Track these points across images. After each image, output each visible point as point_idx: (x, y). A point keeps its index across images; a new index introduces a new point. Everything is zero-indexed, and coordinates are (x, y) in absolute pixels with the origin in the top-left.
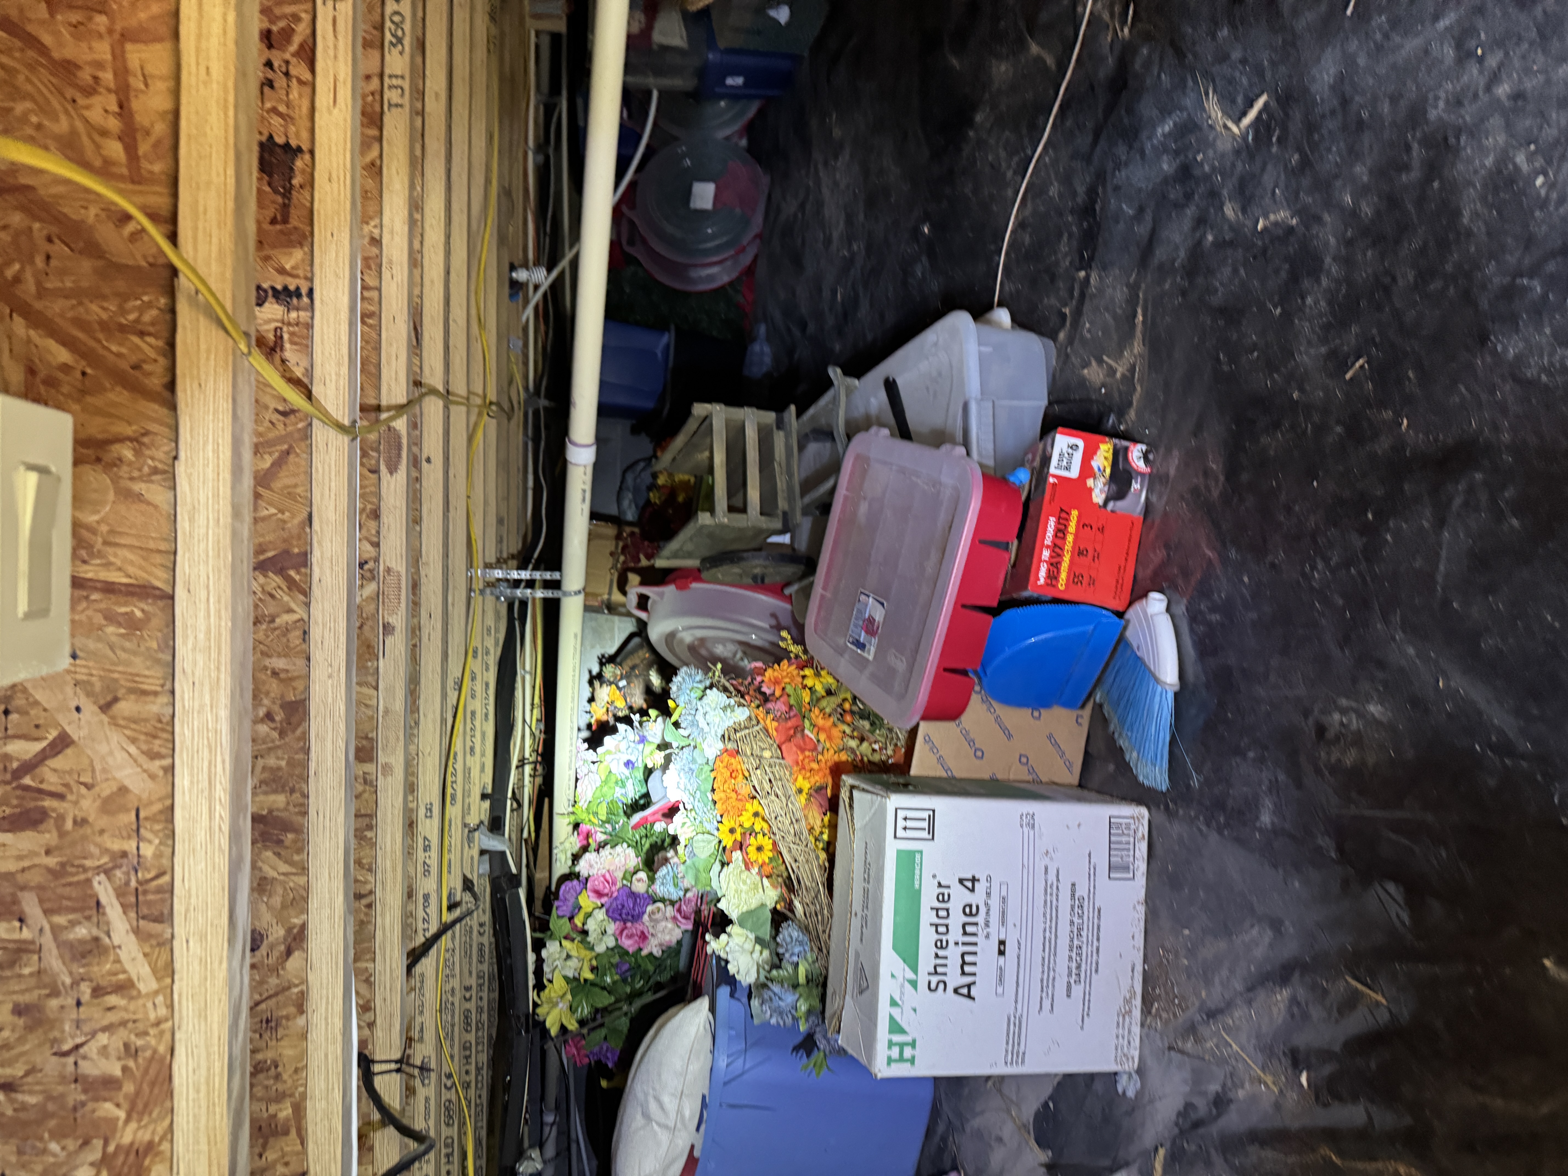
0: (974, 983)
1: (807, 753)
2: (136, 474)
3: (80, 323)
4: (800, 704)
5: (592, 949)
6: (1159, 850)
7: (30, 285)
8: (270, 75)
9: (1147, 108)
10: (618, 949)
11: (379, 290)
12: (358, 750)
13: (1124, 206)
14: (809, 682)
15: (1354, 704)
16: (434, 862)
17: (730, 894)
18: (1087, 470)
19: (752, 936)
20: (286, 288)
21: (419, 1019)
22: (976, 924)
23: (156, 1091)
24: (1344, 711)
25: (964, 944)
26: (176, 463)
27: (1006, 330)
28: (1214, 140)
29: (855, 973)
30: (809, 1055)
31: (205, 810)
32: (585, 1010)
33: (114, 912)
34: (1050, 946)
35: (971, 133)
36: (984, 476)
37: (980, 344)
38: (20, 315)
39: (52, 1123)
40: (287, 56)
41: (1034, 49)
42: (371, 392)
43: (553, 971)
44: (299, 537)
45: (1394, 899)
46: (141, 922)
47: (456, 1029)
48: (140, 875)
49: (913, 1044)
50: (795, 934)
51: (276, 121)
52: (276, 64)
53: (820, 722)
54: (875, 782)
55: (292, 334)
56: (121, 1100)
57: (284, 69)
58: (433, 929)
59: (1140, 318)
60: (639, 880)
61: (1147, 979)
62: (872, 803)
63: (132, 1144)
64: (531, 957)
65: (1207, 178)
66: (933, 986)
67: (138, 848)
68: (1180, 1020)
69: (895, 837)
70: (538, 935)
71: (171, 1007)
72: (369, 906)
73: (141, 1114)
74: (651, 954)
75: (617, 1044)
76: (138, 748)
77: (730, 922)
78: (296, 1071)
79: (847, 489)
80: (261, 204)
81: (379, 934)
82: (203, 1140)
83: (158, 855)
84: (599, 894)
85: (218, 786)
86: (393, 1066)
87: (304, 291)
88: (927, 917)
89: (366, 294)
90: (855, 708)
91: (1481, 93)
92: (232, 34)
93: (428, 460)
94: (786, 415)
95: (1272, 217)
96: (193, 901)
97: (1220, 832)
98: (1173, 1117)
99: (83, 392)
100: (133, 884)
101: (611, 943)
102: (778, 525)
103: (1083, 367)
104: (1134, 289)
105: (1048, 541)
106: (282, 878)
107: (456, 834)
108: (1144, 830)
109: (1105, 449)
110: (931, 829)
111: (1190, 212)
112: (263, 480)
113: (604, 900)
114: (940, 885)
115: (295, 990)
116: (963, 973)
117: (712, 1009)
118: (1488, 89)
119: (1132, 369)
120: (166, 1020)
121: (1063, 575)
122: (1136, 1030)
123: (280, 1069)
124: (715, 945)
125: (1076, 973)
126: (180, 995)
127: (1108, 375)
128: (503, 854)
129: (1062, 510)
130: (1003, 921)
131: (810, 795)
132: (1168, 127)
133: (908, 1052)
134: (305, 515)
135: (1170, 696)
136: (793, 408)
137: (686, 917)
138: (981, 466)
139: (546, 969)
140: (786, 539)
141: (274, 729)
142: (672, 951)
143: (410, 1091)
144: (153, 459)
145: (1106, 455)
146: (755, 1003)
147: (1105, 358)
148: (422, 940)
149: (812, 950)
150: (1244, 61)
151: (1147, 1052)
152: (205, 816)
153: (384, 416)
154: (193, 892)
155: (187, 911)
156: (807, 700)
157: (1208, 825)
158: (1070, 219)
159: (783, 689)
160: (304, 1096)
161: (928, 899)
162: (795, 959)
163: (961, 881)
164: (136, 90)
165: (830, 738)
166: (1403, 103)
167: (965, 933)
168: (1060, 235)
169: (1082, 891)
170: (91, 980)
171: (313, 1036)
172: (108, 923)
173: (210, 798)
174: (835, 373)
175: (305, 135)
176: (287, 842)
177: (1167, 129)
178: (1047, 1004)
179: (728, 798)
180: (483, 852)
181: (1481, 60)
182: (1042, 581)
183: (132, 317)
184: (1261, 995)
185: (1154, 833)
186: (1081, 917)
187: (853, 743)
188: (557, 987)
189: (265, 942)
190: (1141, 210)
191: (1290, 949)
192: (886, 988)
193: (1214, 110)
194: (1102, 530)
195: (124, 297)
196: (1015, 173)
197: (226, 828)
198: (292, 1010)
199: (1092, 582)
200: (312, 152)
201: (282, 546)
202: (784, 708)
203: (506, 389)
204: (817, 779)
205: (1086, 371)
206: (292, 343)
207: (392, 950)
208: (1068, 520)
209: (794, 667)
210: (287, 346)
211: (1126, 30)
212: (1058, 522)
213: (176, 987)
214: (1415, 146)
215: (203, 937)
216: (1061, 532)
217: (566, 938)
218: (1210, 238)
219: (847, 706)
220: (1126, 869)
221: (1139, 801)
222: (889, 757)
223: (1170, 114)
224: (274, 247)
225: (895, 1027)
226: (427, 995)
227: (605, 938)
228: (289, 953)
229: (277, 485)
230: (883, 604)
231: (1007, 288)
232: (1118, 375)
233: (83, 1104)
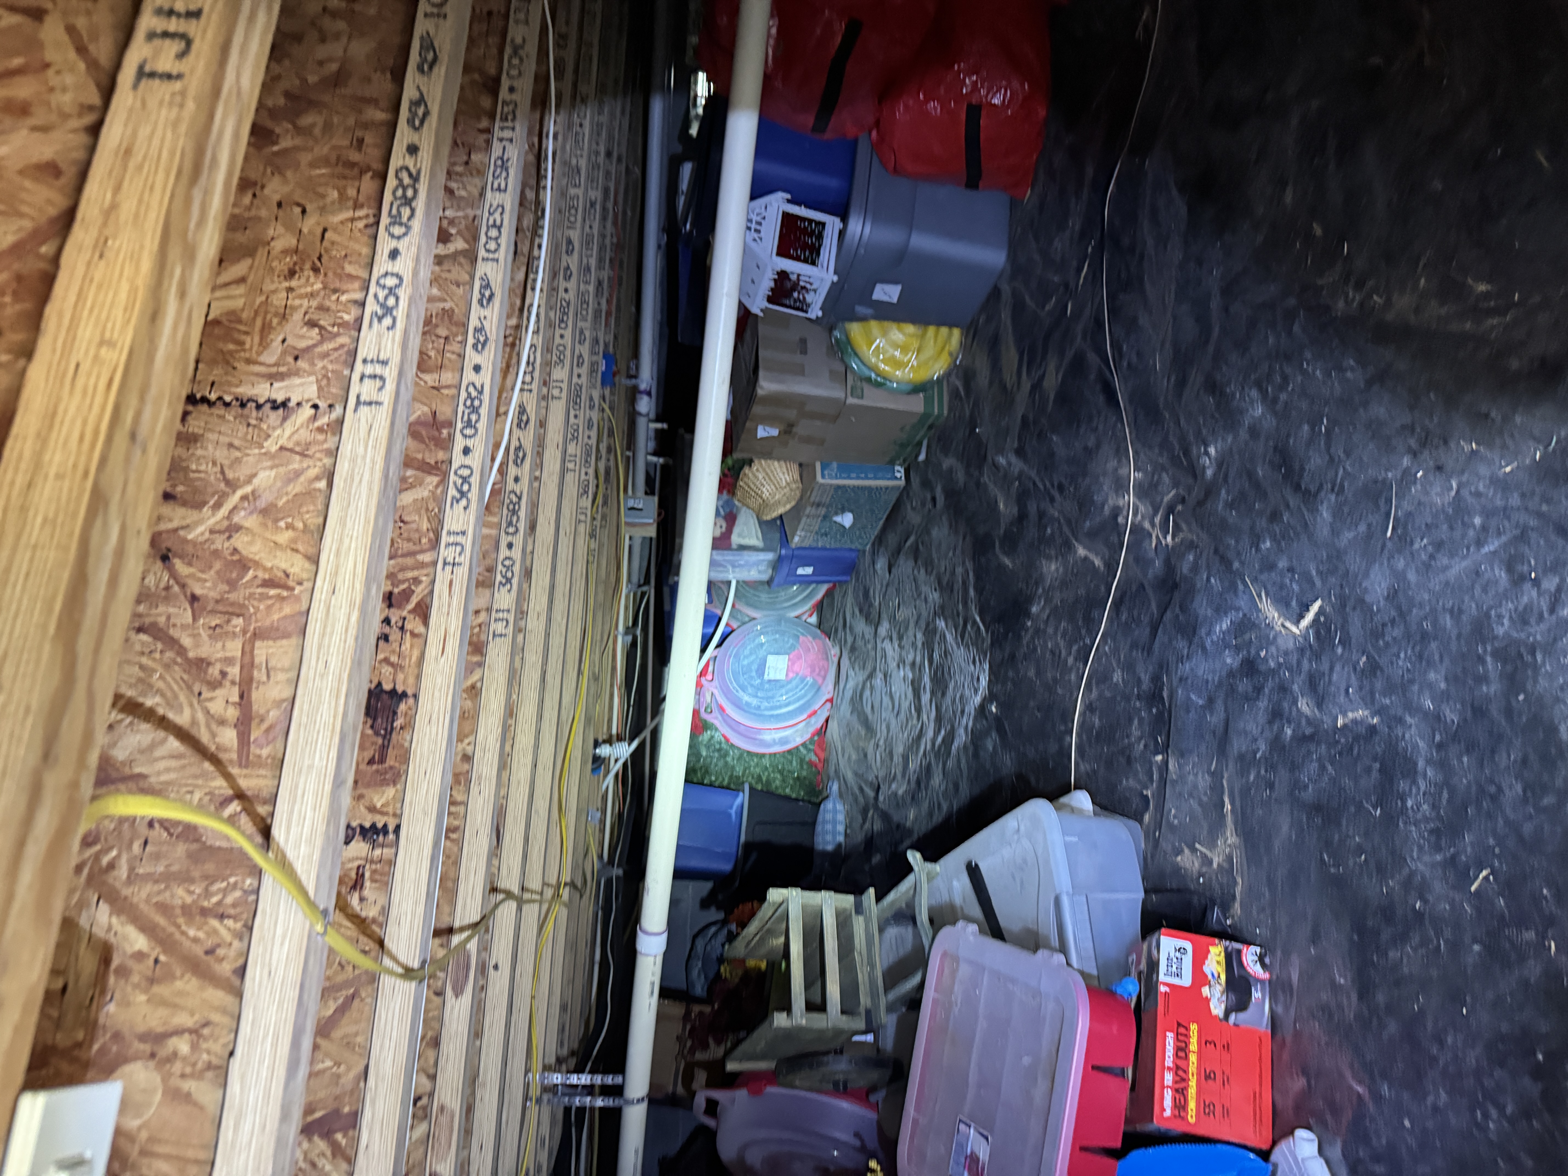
2: (188, 1070)
3: (164, 908)
7: (122, 872)
8: (387, 630)
9: (1202, 607)
11: (466, 804)
13: (1193, 697)
18: (1200, 978)
20: (373, 826)
26: (232, 1060)
27: (1089, 817)
28: (1275, 638)
35: (1029, 624)
36: (1090, 989)
37: (1065, 833)
38: (106, 901)
40: (404, 613)
41: (1081, 552)
42: (446, 909)
44: (352, 1092)
51: (387, 670)
52: (393, 622)
55: (374, 872)
57: (400, 624)
59: (1228, 806)
65: (1273, 672)
79: (936, 990)
80: (362, 748)
87: (391, 828)
89: (453, 809)
91: (1546, 615)
92: (352, 632)
93: (496, 967)
94: (864, 897)
95: (1350, 715)
99: (152, 981)
102: (861, 1025)
103: (1177, 855)
104: (1216, 776)
105: (1169, 1062)
109: (1216, 953)
111: (1263, 704)
112: (324, 1029)
118: (1552, 610)
119: (1230, 859)
121: (1192, 1105)
127: (1203, 864)
129: (1179, 1025)
132: (1225, 624)
134: (361, 1067)
136: (872, 891)
138: (1082, 973)
140: (870, 1038)
144: (208, 1052)
145: (1218, 959)
147: (1197, 846)
150: (1291, 570)
153: (456, 939)
158: (1138, 704)
164: (259, 682)
166: (1464, 618)
168: (1130, 720)
174: (914, 857)
175: (411, 680)
177: (1224, 627)
181: (1536, 583)
182: (1168, 1113)
183: (215, 900)
190: (1211, 701)
193: (1270, 611)
194: (1227, 1047)
195: (210, 879)
196: (1076, 659)
199: (1226, 1112)
200: (416, 696)
201: (331, 1106)
203: (580, 862)
205: (1179, 858)
206: (373, 880)
208: (1187, 1036)
210: (367, 884)
211: (1169, 538)
212: (1177, 1039)
214: (1489, 659)
216: (1182, 1050)
218: (1289, 732)
223: (1226, 613)
224: (368, 785)
229: (337, 1034)
230: (987, 1139)
231: (1082, 767)
232: (1215, 865)
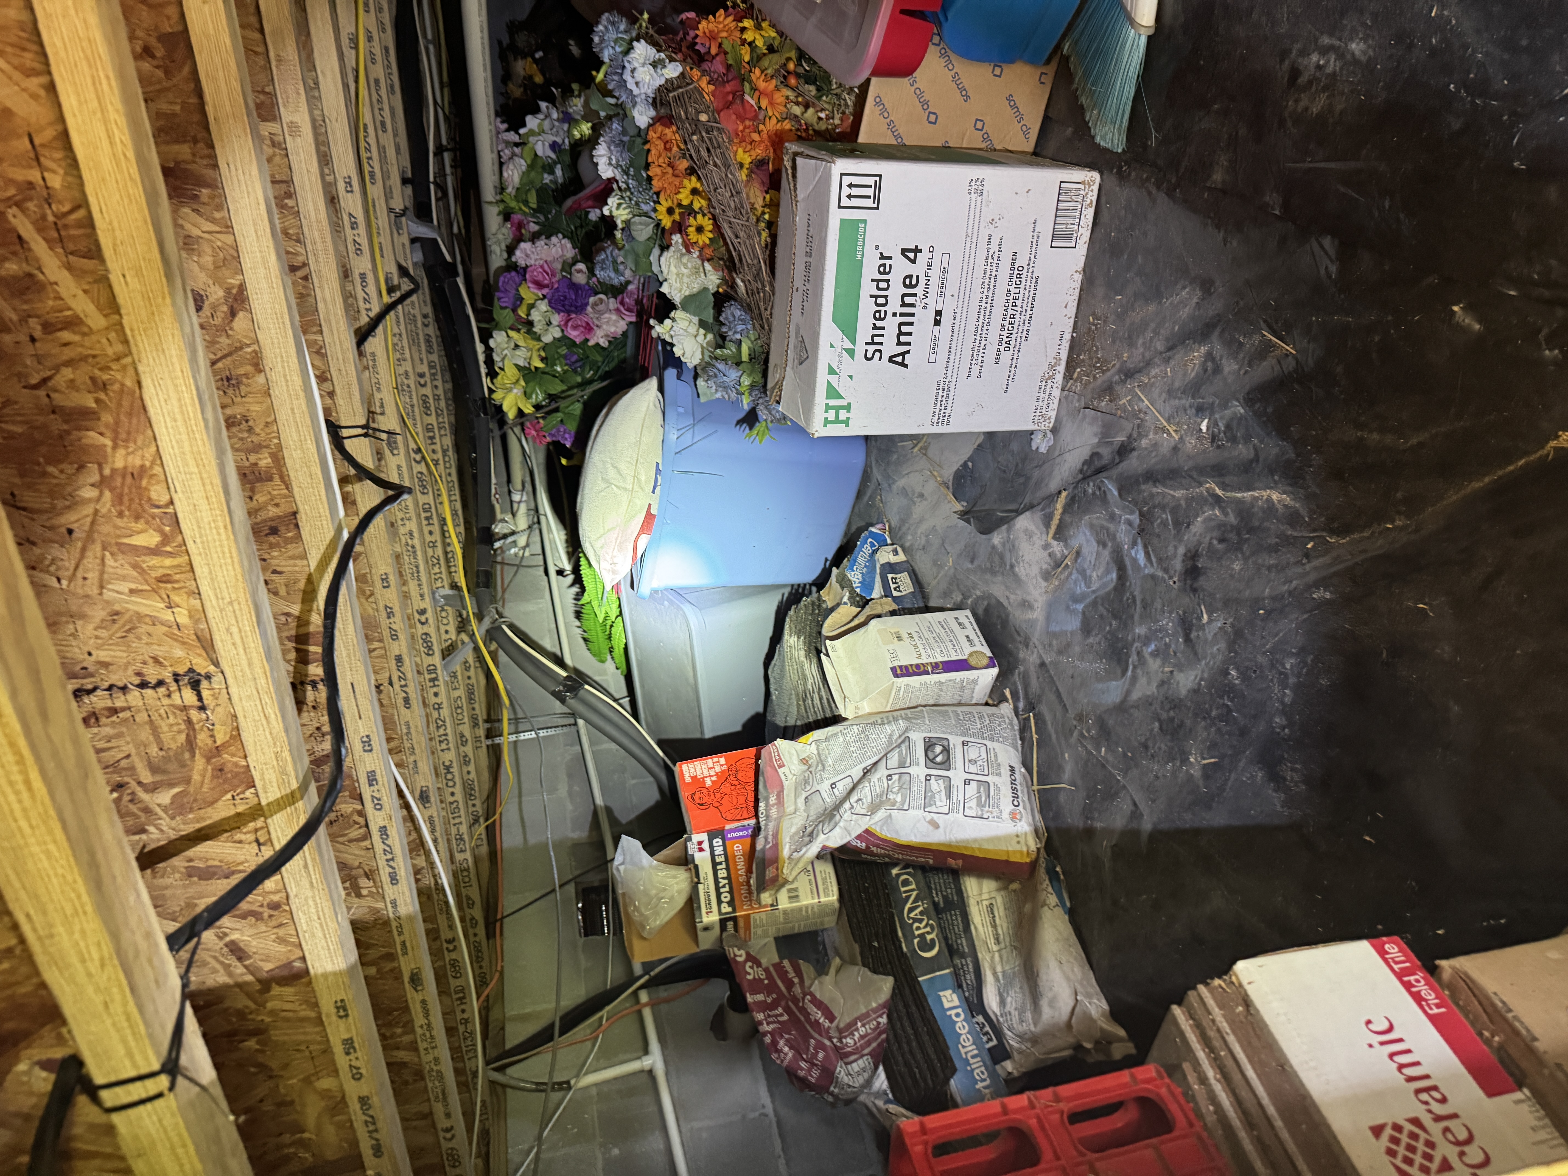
0: (908, 352)
1: (747, 123)
4: (739, 60)
5: (538, 338)
6: (1105, 217)
10: (564, 340)
12: (258, 106)
14: (749, 36)
15: (1337, 43)
16: (364, 241)
17: (672, 278)
19: (696, 320)
21: (377, 396)
22: (915, 295)
23: (134, 421)
24: (1324, 51)
25: (902, 315)
29: (795, 346)
30: (751, 428)
31: (104, 136)
32: (539, 396)
33: (39, 246)
34: (984, 315)
39: (43, 450)
43: (503, 360)
45: (1326, 253)
46: (71, 257)
47: (416, 409)
48: (54, 207)
49: (848, 408)
50: (738, 313)
53: (762, 85)
54: (820, 148)
56: (103, 430)
58: (376, 309)
60: (579, 271)
61: (1074, 346)
62: (817, 170)
63: (125, 468)
64: (480, 348)
66: (869, 355)
67: (44, 179)
68: (1099, 381)
69: (840, 207)
70: (483, 325)
71: (126, 342)
72: (306, 278)
73: (126, 441)
74: (598, 344)
75: (572, 427)
76: (8, 62)
77: (672, 306)
78: (267, 424)
81: (321, 306)
82: (192, 463)
83: (68, 187)
84: (539, 285)
85: (110, 107)
86: (360, 431)
88: (868, 288)
90: (800, 70)
96: (118, 233)
97: (1170, 194)
98: (1079, 466)
100: (51, 218)
101: (558, 334)
106: (206, 236)
107: (383, 220)
108: (1093, 196)
110: (877, 198)
113: (545, 291)
114: (882, 257)
115: (249, 350)
116: (899, 343)
117: (661, 389)
120: (126, 356)
122: (1057, 393)
123: (251, 423)
124: (660, 330)
125: (1007, 342)
126: (132, 330)
128: (435, 240)
130: (941, 294)
131: (751, 171)
133: (843, 415)
135: (1143, 40)
137: (628, 310)
139: (496, 358)
141: (157, 67)
142: (617, 342)
143: (379, 455)
146: (701, 382)
148: (367, 319)
149: (754, 328)
151: (1063, 413)
152: (105, 143)
154: (116, 224)
155: (115, 245)
156: (747, 59)
157: (1158, 188)
159: (720, 45)
160: (280, 447)
161: (870, 270)
162: (738, 336)
163: (904, 252)
165: (771, 103)
167: (904, 305)
169: (1021, 261)
170: (38, 317)
171: (275, 392)
172: (37, 260)
173: (106, 122)
176: (204, 198)
178: (975, 369)
179: (664, 174)
180: (413, 241)
184: (1179, 355)
185: (1103, 200)
186: (1018, 286)
187: (797, 110)
188: (509, 374)
189: (207, 303)
191: (1215, 306)
192: (825, 357)
197: (131, 154)
198: (250, 369)
202: (722, 70)
204: (759, 152)
207: (337, 323)
209: (731, 18)
213: (125, 321)
215: (139, 273)
217: (512, 328)
219: (791, 66)
220: (1069, 237)
221: (1092, 166)
222: (836, 126)
225: (833, 393)
226: (381, 371)
227: (551, 329)
228: (233, 314)
233: (68, 432)
